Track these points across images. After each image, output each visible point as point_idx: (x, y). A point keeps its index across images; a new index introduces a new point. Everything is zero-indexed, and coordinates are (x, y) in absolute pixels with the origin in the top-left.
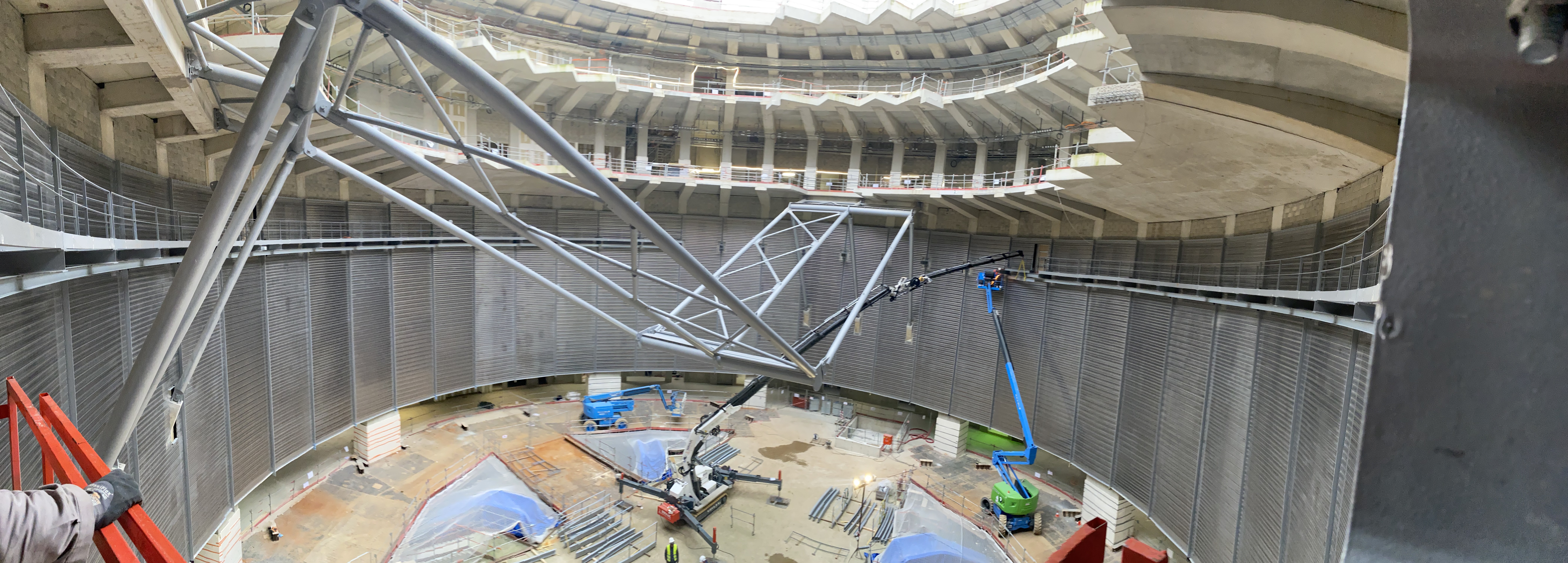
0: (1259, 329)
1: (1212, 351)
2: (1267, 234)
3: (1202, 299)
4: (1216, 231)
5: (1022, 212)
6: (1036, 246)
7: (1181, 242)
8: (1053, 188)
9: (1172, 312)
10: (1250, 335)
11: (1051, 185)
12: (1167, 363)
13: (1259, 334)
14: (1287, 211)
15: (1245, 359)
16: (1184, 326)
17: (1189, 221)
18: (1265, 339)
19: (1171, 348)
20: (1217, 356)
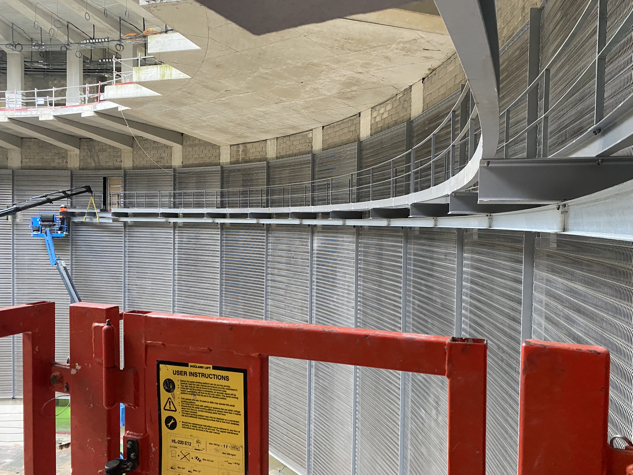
0: (357, 247)
1: (312, 274)
2: (356, 143)
3: (297, 222)
4: (303, 148)
5: (81, 138)
6: (105, 179)
7: (268, 163)
8: (117, 108)
9: (267, 240)
10: (348, 253)
11: (112, 105)
12: (267, 292)
13: (357, 251)
14: (375, 114)
15: (346, 279)
16: (280, 253)
17: (274, 139)
18: (364, 256)
19: (269, 276)
20: (317, 279)
